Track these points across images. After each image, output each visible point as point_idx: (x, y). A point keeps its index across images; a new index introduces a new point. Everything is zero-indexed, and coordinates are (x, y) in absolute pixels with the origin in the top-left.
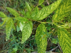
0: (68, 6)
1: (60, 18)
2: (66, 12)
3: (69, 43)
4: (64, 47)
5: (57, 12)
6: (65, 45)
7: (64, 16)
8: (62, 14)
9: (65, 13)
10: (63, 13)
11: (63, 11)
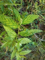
0: (6, 20)
1: (15, 24)
2: (10, 21)
3: (30, 17)
4: (32, 20)
5: (12, 27)
6: (31, 19)
7: (13, 22)
8: (12, 24)
9: (12, 21)
10: (12, 22)
11: (10, 23)
